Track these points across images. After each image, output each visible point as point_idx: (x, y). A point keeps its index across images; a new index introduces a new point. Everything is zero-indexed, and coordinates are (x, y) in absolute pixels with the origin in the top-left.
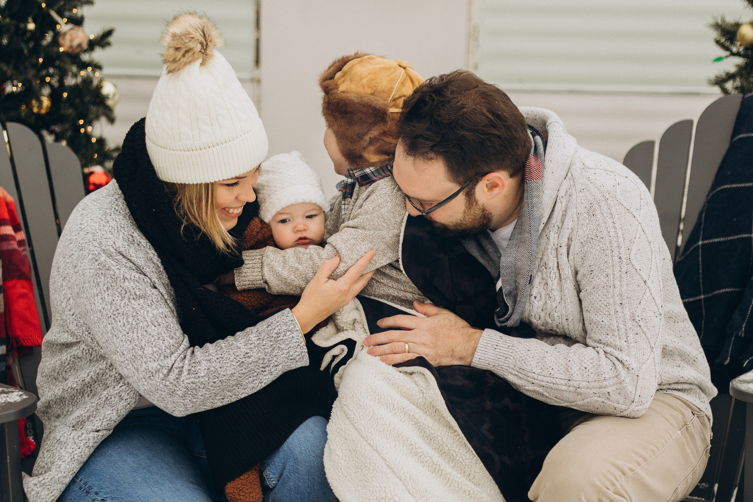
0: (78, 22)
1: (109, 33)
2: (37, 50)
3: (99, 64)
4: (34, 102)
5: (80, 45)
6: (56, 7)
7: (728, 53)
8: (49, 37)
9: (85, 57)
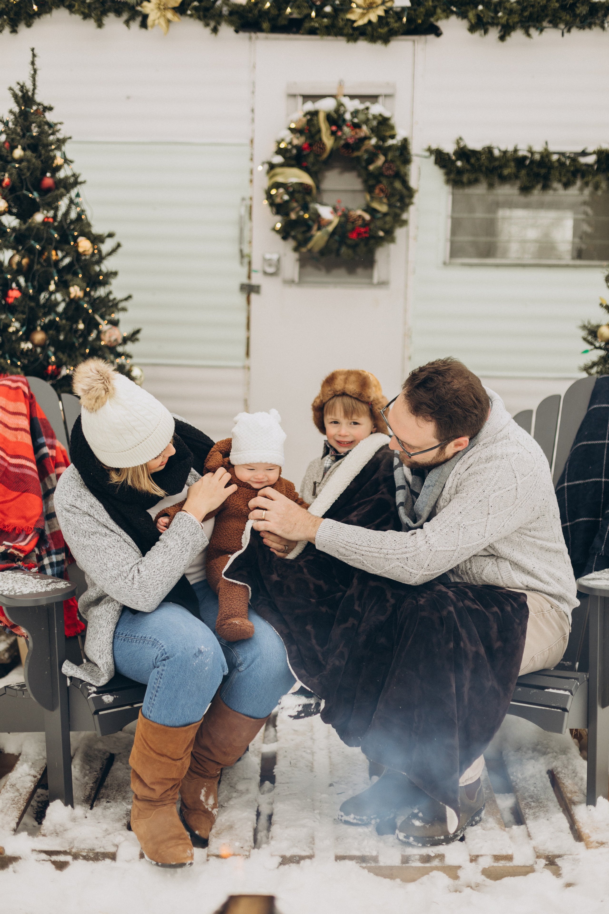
0: (115, 323)
1: (138, 332)
2: (85, 344)
3: (130, 354)
5: (116, 340)
6: (99, 313)
7: (592, 347)
8: (93, 335)
9: (120, 349)
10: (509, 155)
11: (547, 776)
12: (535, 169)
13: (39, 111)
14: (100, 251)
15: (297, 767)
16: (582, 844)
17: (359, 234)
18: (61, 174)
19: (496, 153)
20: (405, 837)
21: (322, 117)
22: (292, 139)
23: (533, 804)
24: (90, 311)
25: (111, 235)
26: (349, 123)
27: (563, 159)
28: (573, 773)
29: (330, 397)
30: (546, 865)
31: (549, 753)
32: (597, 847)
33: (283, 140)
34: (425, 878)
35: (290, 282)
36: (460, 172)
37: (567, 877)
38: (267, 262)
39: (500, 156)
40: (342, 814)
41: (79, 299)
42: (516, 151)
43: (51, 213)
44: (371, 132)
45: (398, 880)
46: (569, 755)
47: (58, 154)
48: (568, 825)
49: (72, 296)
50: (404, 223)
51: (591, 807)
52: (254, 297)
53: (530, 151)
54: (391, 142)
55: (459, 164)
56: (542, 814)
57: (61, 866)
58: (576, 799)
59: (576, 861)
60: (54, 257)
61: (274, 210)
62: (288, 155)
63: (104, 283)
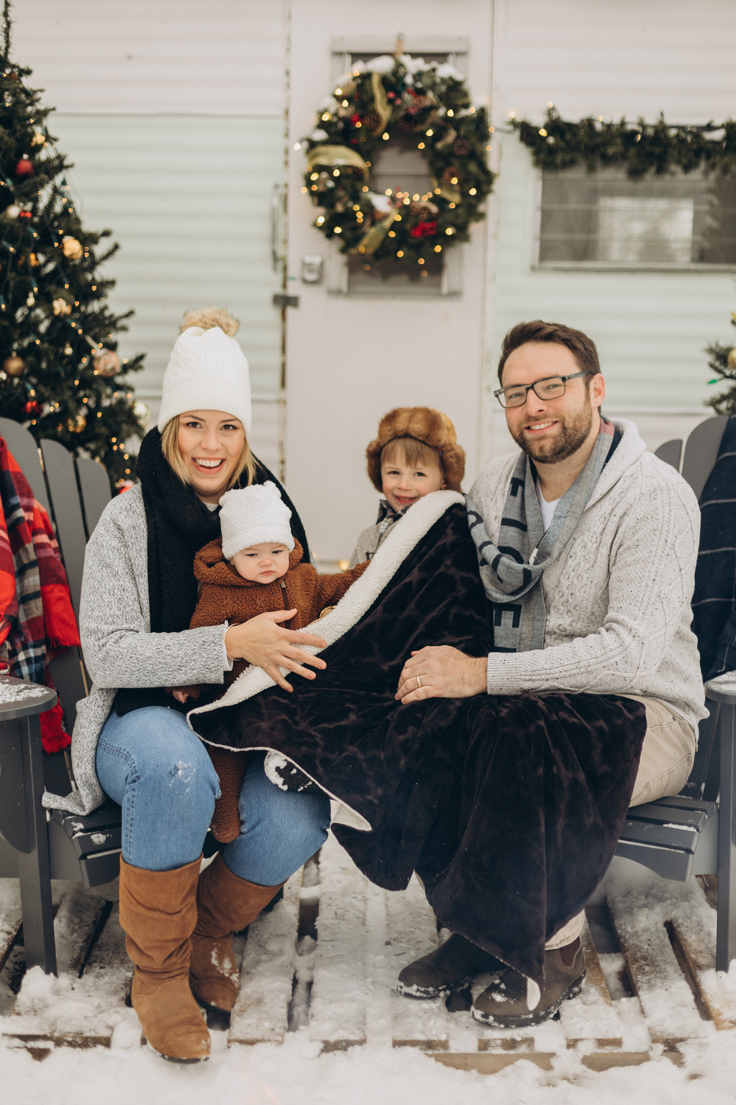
0: (112, 347)
1: (141, 358)
2: (73, 373)
3: (132, 386)
4: (70, 422)
5: (113, 369)
6: (92, 334)
7: (721, 376)
8: (85, 361)
9: (119, 380)
10: (614, 129)
11: (665, 929)
12: (648, 148)
13: (13, 75)
14: (92, 254)
15: (344, 920)
16: (710, 1024)
17: (424, 231)
18: (43, 156)
19: (598, 127)
20: (483, 1016)
21: (376, 81)
22: (338, 109)
23: (647, 968)
24: (80, 332)
25: (106, 234)
26: (411, 89)
27: (683, 135)
28: (698, 925)
29: (389, 438)
30: (665, 1051)
31: (666, 899)
32: (730, 1028)
33: (326, 111)
34: (509, 1069)
35: (336, 293)
36: (552, 151)
37: (691, 1067)
38: (307, 266)
39: (603, 131)
40: (402, 984)
41: (66, 316)
42: (623, 124)
43: (29, 206)
44: (438, 100)
45: (474, 1072)
46: (692, 902)
47: (38, 130)
48: (692, 997)
49: (57, 312)
50: (481, 216)
51: (722, 973)
52: (290, 311)
53: (642, 124)
54: (463, 113)
55: (551, 140)
56: (659, 982)
57: (39, 1054)
58: (702, 961)
59: (703, 1046)
60: (33, 262)
61: (316, 200)
62: (333, 129)
63: (98, 295)
